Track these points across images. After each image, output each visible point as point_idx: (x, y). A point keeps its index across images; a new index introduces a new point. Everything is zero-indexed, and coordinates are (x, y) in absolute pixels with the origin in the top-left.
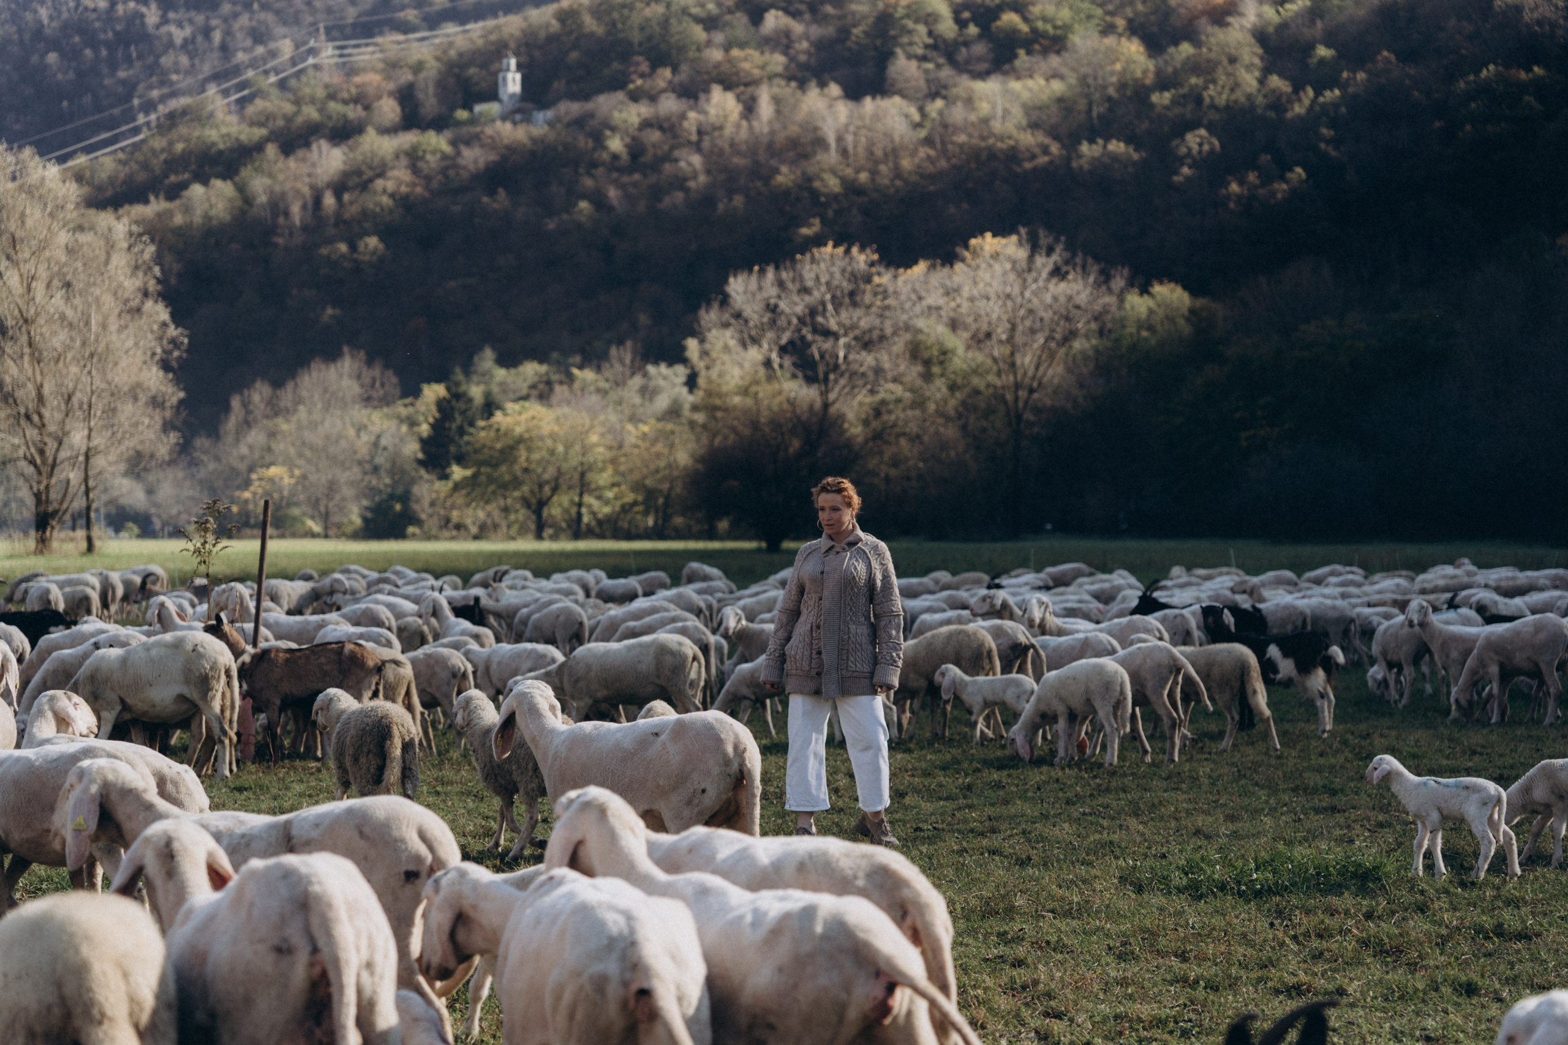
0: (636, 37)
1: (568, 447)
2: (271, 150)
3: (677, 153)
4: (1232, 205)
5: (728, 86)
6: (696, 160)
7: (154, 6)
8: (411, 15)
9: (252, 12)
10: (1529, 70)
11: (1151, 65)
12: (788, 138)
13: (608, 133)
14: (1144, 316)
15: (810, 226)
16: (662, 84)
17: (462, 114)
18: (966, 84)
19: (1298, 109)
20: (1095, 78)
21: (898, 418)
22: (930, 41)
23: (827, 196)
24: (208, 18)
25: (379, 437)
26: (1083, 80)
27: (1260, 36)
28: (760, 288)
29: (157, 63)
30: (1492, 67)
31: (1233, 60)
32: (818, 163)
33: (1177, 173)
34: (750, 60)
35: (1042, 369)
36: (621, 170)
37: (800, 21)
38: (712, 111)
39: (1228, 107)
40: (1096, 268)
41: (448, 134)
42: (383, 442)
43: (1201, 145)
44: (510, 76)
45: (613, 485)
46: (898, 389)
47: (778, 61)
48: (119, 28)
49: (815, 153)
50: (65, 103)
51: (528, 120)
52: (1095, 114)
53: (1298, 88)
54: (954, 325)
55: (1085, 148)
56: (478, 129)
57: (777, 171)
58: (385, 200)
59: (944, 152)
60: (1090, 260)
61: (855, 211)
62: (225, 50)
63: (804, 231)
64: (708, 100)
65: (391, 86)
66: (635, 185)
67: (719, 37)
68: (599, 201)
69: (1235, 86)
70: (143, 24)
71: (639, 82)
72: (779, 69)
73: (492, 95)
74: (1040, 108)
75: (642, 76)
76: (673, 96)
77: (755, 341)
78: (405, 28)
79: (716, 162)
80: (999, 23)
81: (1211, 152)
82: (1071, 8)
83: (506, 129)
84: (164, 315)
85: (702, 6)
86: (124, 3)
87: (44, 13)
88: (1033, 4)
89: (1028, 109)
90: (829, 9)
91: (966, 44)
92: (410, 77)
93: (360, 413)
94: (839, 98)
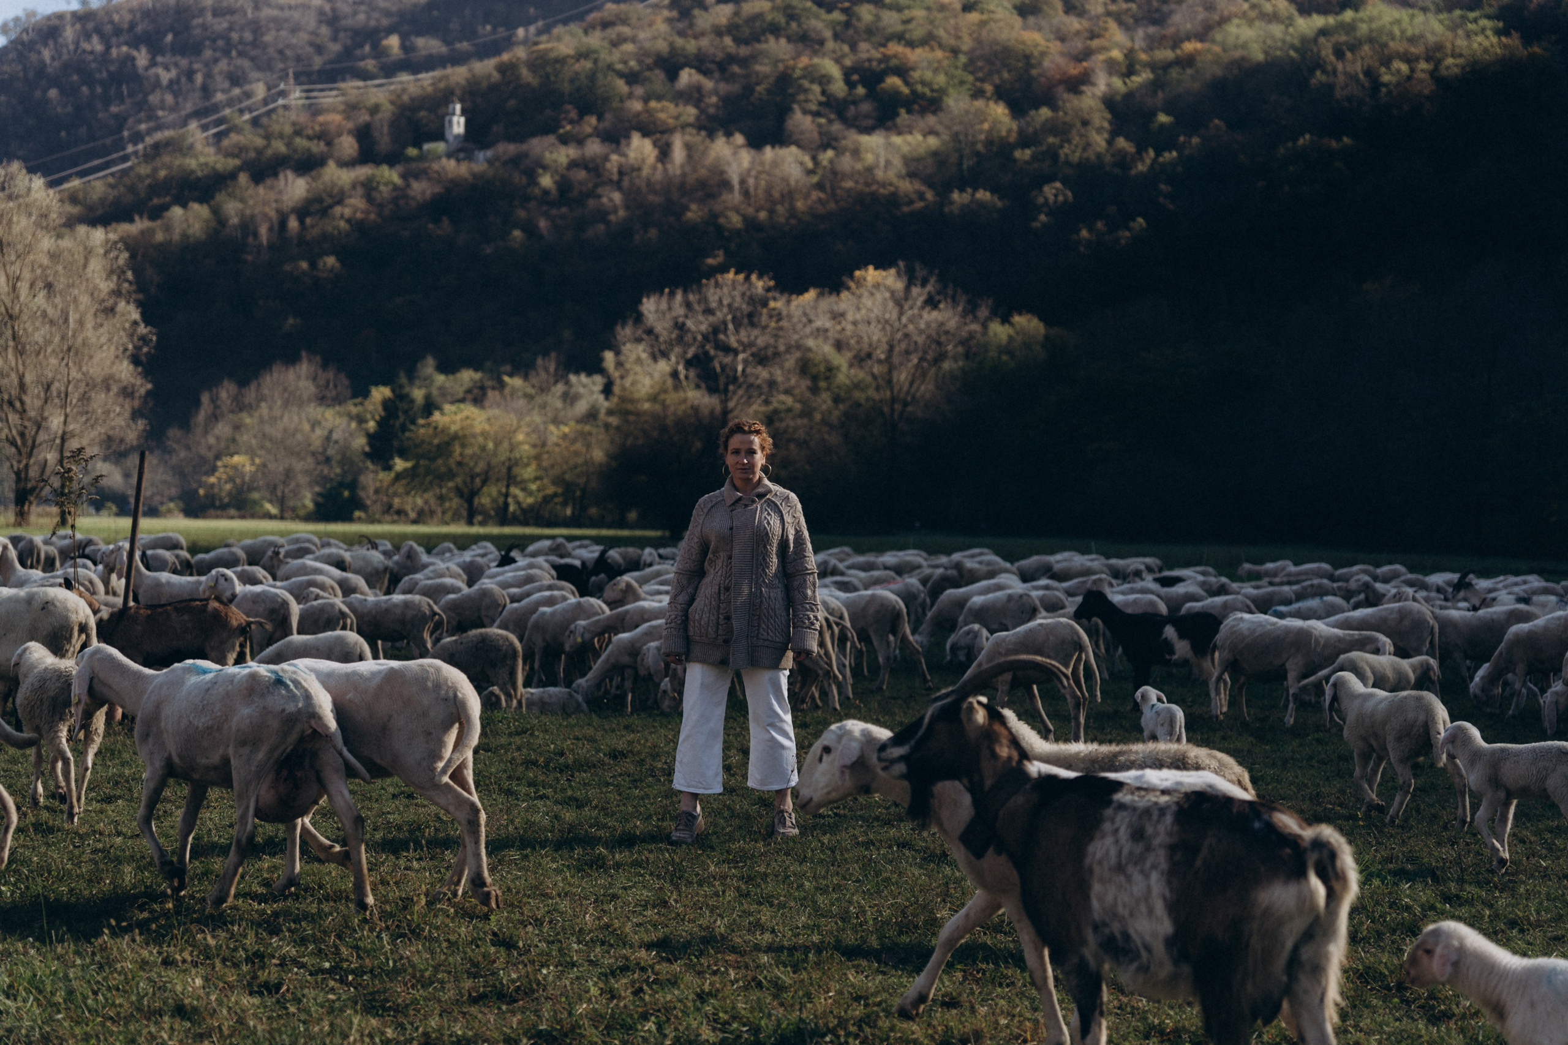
0: (566, 87)
1: (498, 443)
2: (243, 178)
3: (600, 191)
4: (1082, 249)
5: (646, 133)
6: (617, 197)
7: (144, 51)
8: (370, 64)
9: (230, 58)
10: (1339, 140)
11: (1014, 126)
12: (696, 180)
13: (540, 171)
14: (1004, 342)
15: (715, 257)
16: (588, 130)
17: (412, 152)
18: (854, 137)
19: (1141, 167)
20: (966, 136)
22: (823, 99)
23: (730, 230)
24: (191, 63)
25: (331, 432)
26: (955, 137)
27: (1109, 102)
28: (670, 309)
29: (145, 101)
30: (1307, 136)
31: (1085, 123)
32: (723, 202)
33: (1035, 219)
34: (666, 111)
35: (915, 386)
36: (551, 204)
37: (711, 79)
38: (632, 155)
39: (1080, 165)
40: (964, 297)
41: (400, 168)
42: (335, 436)
43: (1056, 196)
44: (455, 119)
45: (536, 478)
46: (789, 400)
47: (690, 112)
48: (112, 68)
49: (720, 194)
50: (63, 134)
51: (470, 158)
52: (965, 166)
53: (1141, 149)
54: (839, 345)
55: (956, 195)
56: (426, 165)
57: (687, 209)
58: (343, 225)
59: (833, 194)
60: (959, 291)
61: (754, 245)
62: (206, 91)
63: (710, 261)
64: (628, 145)
65: (351, 125)
66: (562, 217)
67: (639, 91)
68: (530, 230)
69: (1088, 145)
70: (134, 65)
71: (568, 127)
72: (691, 120)
73: (439, 135)
74: (918, 160)
75: (571, 122)
76: (597, 140)
77: (665, 355)
78: (365, 76)
79: (633, 198)
80: (883, 85)
81: (1065, 202)
82: (946, 74)
83: (450, 165)
84: (136, 315)
85: (625, 63)
86: (119, 46)
87: (47, 54)
88: (913, 69)
89: (907, 160)
90: (736, 69)
91: (856, 102)
92: (367, 118)
93: (315, 411)
94: (742, 146)
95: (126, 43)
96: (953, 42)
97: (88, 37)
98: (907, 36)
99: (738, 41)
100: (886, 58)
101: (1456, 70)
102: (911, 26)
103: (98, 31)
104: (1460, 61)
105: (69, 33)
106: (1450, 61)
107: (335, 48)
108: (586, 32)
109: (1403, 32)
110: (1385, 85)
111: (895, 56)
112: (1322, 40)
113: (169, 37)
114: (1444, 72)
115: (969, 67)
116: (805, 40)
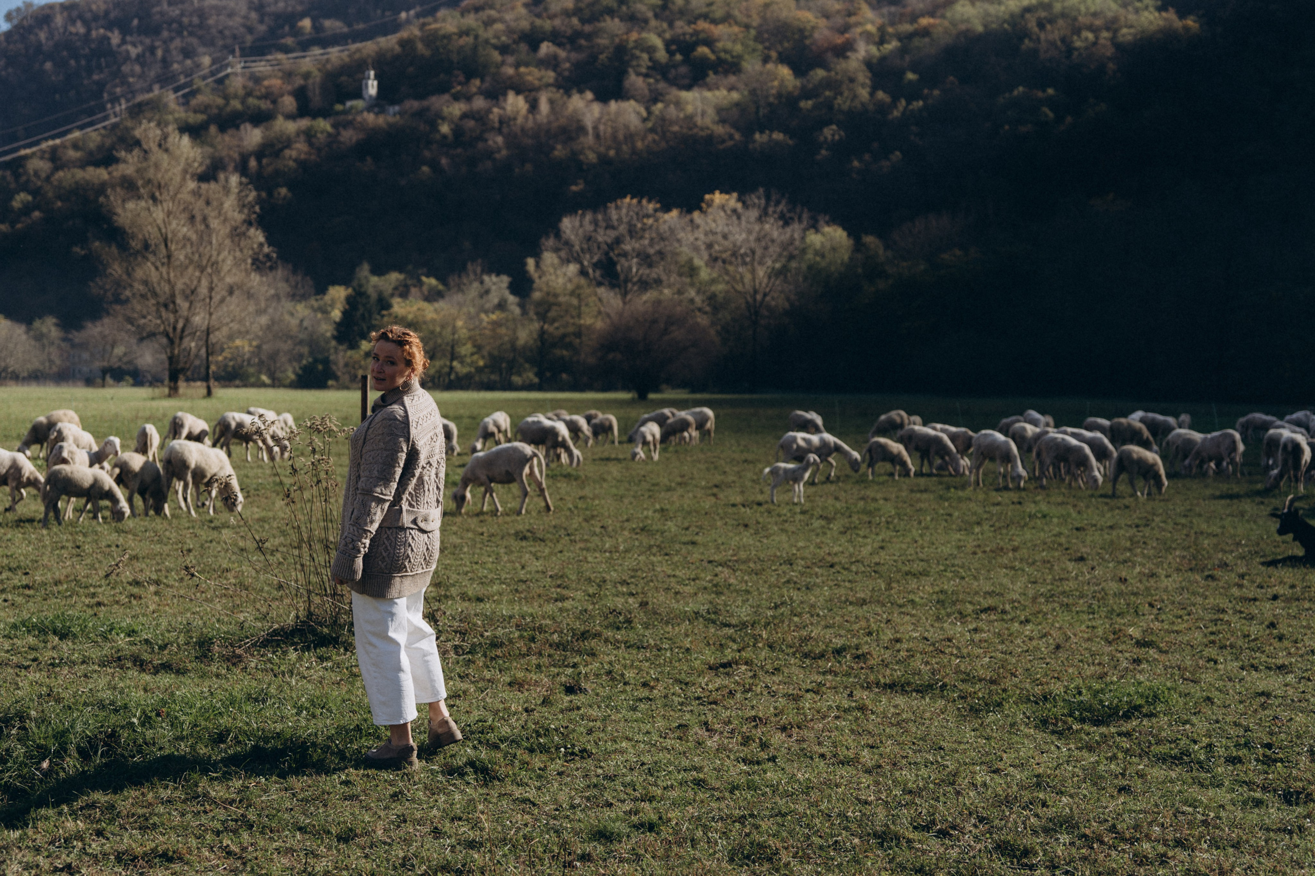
0: (455, 57)
1: (443, 327)
2: (213, 129)
3: (487, 135)
4: (855, 175)
5: (518, 92)
6: (500, 139)
7: (116, 32)
8: (289, 41)
9: (183, 37)
10: (1044, 91)
11: (798, 83)
12: (560, 127)
13: (440, 121)
14: (818, 248)
15: (576, 184)
16: (474, 90)
17: (339, 107)
18: (676, 93)
19: (896, 113)
20: (761, 91)
22: (650, 64)
23: (588, 165)
24: (153, 41)
25: (302, 321)
26: (753, 92)
27: (868, 64)
28: (582, 225)
29: (119, 70)
30: (1021, 89)
31: (852, 80)
32: (582, 143)
33: (818, 154)
34: (532, 75)
35: (772, 281)
36: (449, 146)
37: (564, 49)
38: (509, 108)
39: (849, 112)
41: (332, 120)
42: (305, 324)
43: (833, 135)
44: (370, 82)
45: (471, 354)
47: (550, 76)
48: (93, 46)
49: (579, 137)
50: (57, 96)
51: (382, 111)
52: (761, 114)
53: (895, 100)
55: (757, 136)
56: (350, 117)
57: (553, 148)
58: (291, 163)
59: (664, 137)
62: (165, 62)
64: (505, 100)
65: (289, 88)
66: (459, 155)
67: (510, 59)
68: (434, 165)
69: (855, 96)
70: (109, 44)
71: (459, 88)
72: (551, 81)
73: (358, 94)
74: (725, 110)
75: (460, 83)
76: (482, 97)
77: (577, 259)
78: (286, 50)
79: (512, 141)
80: (695, 53)
81: (840, 139)
82: (742, 44)
83: (370, 117)
84: (261, 238)
85: (498, 38)
86: (97, 29)
87: (42, 36)
88: (718, 40)
89: (719, 110)
90: (583, 42)
91: (675, 66)
92: (302, 82)
93: (288, 305)
94: (592, 101)
95: (103, 27)
96: (745, 20)
97: (73, 22)
98: (711, 15)
99: (583, 21)
100: (696, 33)
101: (1130, 38)
102: (714, 8)
103: (81, 17)
104: (1132, 31)
105: (59, 20)
106: (1125, 31)
107: (262, 28)
108: (462, 15)
109: (1087, 9)
110: (1076, 49)
111: (703, 31)
112: (1028, 16)
113: (135, 22)
114: (1121, 39)
115: (758, 39)
116: (633, 19)
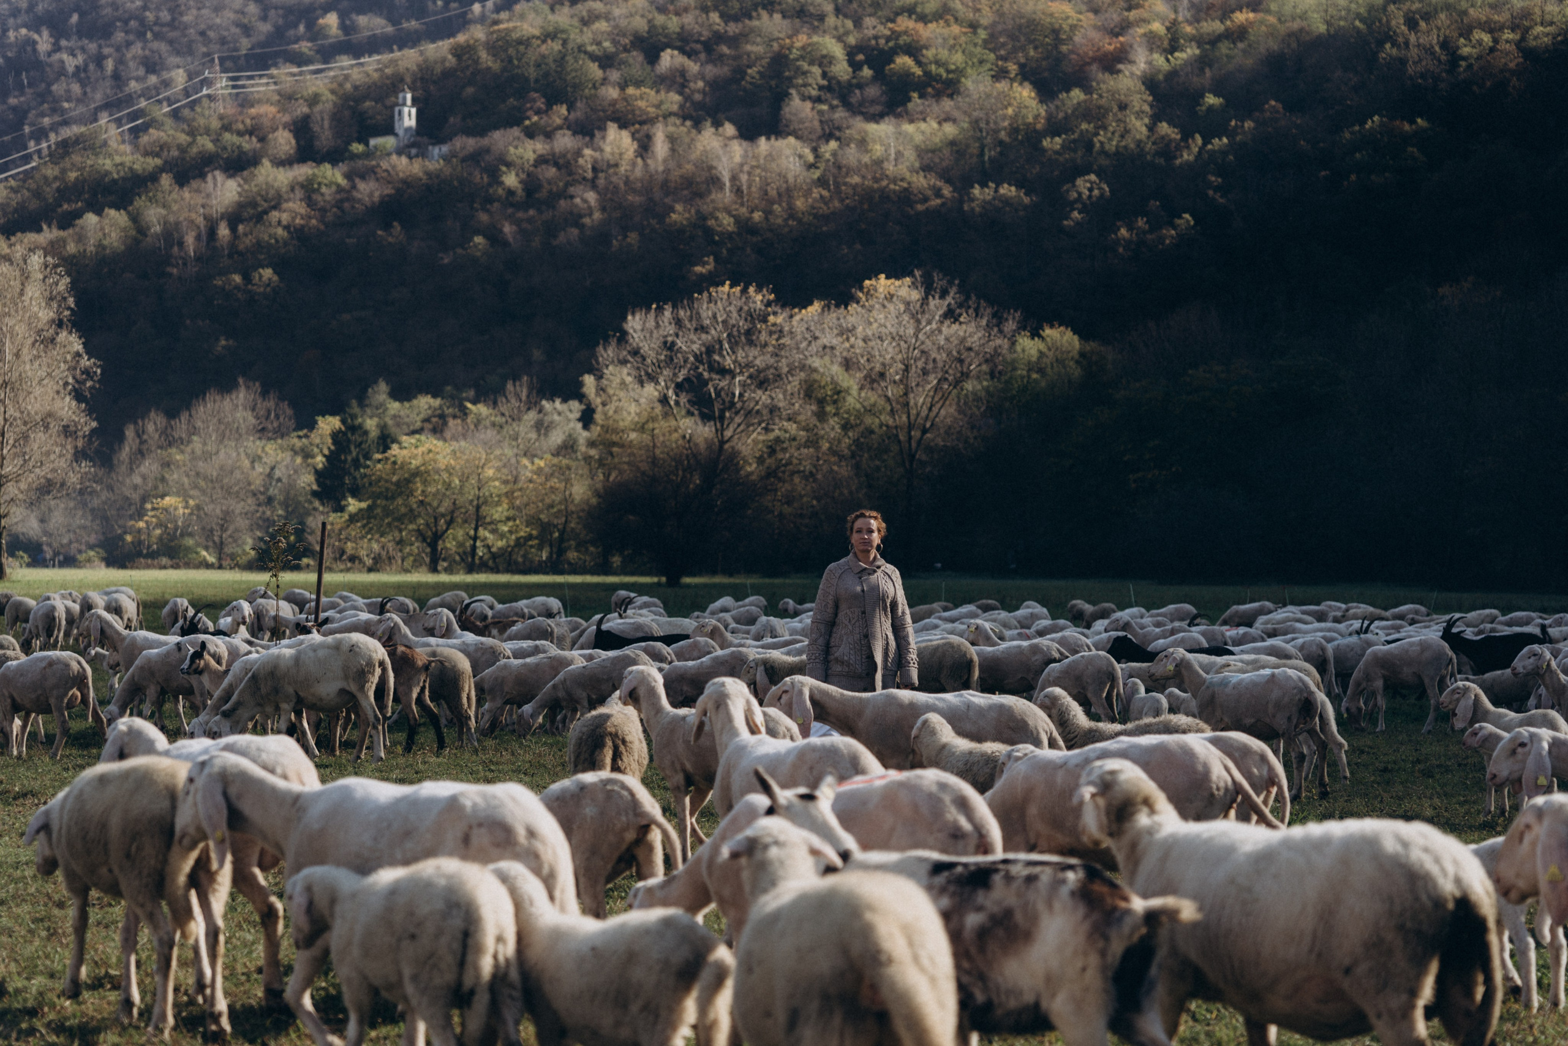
0: (532, 73)
1: (465, 478)
2: (166, 180)
3: (572, 190)
4: (1121, 250)
5: (623, 126)
6: (592, 197)
7: (45, 33)
8: (305, 47)
9: (145, 41)
10: (1412, 122)
11: (1042, 110)
12: (682, 177)
13: (504, 169)
14: (1034, 359)
15: (704, 264)
16: (558, 121)
17: (357, 148)
18: (860, 126)
19: (1186, 156)
20: (988, 123)
21: (791, 456)
22: (824, 83)
23: (721, 234)
24: (100, 47)
25: (273, 468)
26: (975, 124)
27: (1150, 83)
28: (658, 326)
29: (48, 91)
30: (1376, 118)
31: (1123, 107)
32: (713, 201)
33: (1067, 217)
34: (645, 99)
35: (935, 410)
36: (517, 206)
37: (695, 61)
38: (608, 149)
39: (1117, 153)
40: (989, 311)
41: (343, 167)
42: (278, 473)
43: (1091, 190)
44: (406, 110)
45: (508, 519)
46: (792, 428)
47: (674, 99)
48: (10, 53)
49: (709, 192)
51: (423, 154)
52: (986, 158)
53: (1187, 135)
54: (848, 364)
55: (976, 191)
56: (374, 163)
57: (672, 209)
58: (280, 232)
59: (838, 191)
60: (983, 304)
61: (749, 250)
62: (118, 78)
63: (698, 269)
64: (604, 138)
65: (287, 118)
66: (530, 220)
67: (615, 75)
68: (494, 236)
69: (1127, 131)
70: (35, 51)
71: (535, 118)
72: (675, 108)
73: (388, 129)
74: (933, 151)
75: (538, 112)
76: (568, 133)
77: (653, 378)
78: (299, 60)
79: (611, 199)
80: (892, 66)
81: (1102, 195)
82: (964, 52)
83: (401, 162)
84: (77, 346)
85: (598, 44)
86: (16, 29)
88: (926, 47)
89: (920, 152)
90: (725, 49)
91: (860, 86)
92: (306, 110)
93: (254, 445)
94: (733, 138)
95: (25, 26)
96: (970, 15)
98: (919, 9)
99: (727, 18)
100: (895, 35)
101: (1546, 40)
104: (1551, 30)
106: (1539, 29)
107: (265, 28)
108: (552, 9)
110: (1464, 58)
111: (905, 32)
113: (75, 18)
114: (1532, 43)
115: (991, 43)
116: (802, 15)
